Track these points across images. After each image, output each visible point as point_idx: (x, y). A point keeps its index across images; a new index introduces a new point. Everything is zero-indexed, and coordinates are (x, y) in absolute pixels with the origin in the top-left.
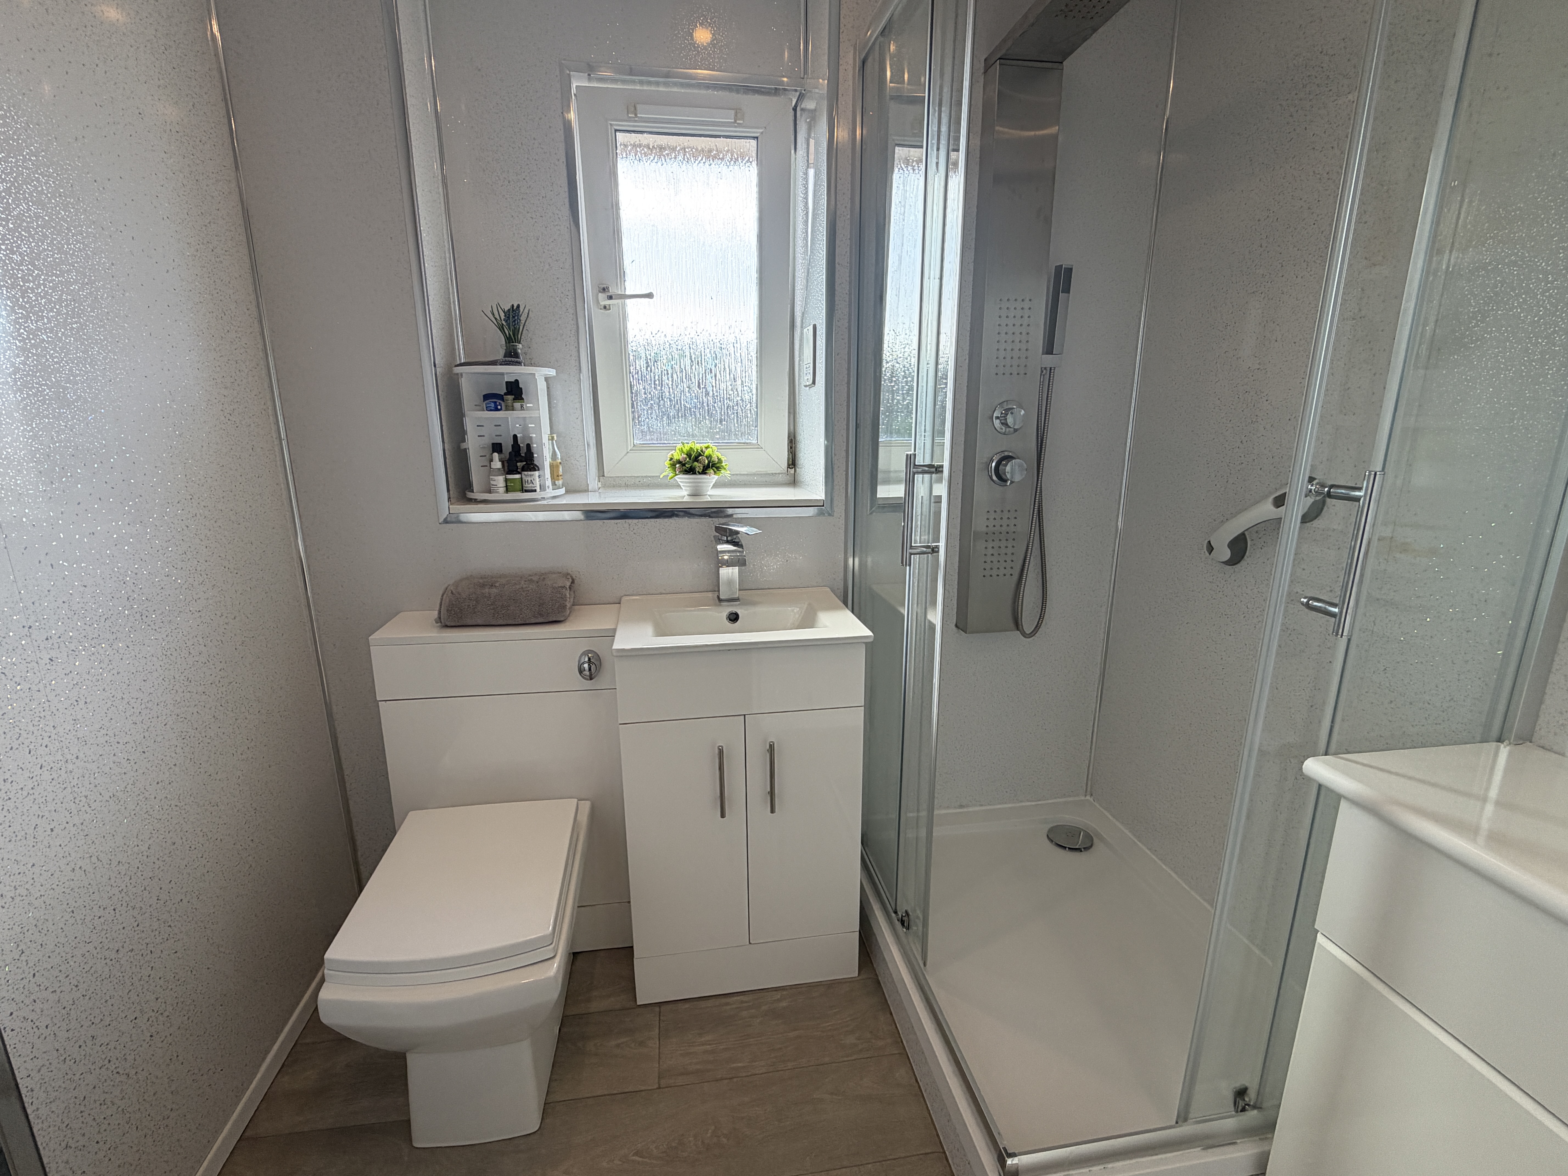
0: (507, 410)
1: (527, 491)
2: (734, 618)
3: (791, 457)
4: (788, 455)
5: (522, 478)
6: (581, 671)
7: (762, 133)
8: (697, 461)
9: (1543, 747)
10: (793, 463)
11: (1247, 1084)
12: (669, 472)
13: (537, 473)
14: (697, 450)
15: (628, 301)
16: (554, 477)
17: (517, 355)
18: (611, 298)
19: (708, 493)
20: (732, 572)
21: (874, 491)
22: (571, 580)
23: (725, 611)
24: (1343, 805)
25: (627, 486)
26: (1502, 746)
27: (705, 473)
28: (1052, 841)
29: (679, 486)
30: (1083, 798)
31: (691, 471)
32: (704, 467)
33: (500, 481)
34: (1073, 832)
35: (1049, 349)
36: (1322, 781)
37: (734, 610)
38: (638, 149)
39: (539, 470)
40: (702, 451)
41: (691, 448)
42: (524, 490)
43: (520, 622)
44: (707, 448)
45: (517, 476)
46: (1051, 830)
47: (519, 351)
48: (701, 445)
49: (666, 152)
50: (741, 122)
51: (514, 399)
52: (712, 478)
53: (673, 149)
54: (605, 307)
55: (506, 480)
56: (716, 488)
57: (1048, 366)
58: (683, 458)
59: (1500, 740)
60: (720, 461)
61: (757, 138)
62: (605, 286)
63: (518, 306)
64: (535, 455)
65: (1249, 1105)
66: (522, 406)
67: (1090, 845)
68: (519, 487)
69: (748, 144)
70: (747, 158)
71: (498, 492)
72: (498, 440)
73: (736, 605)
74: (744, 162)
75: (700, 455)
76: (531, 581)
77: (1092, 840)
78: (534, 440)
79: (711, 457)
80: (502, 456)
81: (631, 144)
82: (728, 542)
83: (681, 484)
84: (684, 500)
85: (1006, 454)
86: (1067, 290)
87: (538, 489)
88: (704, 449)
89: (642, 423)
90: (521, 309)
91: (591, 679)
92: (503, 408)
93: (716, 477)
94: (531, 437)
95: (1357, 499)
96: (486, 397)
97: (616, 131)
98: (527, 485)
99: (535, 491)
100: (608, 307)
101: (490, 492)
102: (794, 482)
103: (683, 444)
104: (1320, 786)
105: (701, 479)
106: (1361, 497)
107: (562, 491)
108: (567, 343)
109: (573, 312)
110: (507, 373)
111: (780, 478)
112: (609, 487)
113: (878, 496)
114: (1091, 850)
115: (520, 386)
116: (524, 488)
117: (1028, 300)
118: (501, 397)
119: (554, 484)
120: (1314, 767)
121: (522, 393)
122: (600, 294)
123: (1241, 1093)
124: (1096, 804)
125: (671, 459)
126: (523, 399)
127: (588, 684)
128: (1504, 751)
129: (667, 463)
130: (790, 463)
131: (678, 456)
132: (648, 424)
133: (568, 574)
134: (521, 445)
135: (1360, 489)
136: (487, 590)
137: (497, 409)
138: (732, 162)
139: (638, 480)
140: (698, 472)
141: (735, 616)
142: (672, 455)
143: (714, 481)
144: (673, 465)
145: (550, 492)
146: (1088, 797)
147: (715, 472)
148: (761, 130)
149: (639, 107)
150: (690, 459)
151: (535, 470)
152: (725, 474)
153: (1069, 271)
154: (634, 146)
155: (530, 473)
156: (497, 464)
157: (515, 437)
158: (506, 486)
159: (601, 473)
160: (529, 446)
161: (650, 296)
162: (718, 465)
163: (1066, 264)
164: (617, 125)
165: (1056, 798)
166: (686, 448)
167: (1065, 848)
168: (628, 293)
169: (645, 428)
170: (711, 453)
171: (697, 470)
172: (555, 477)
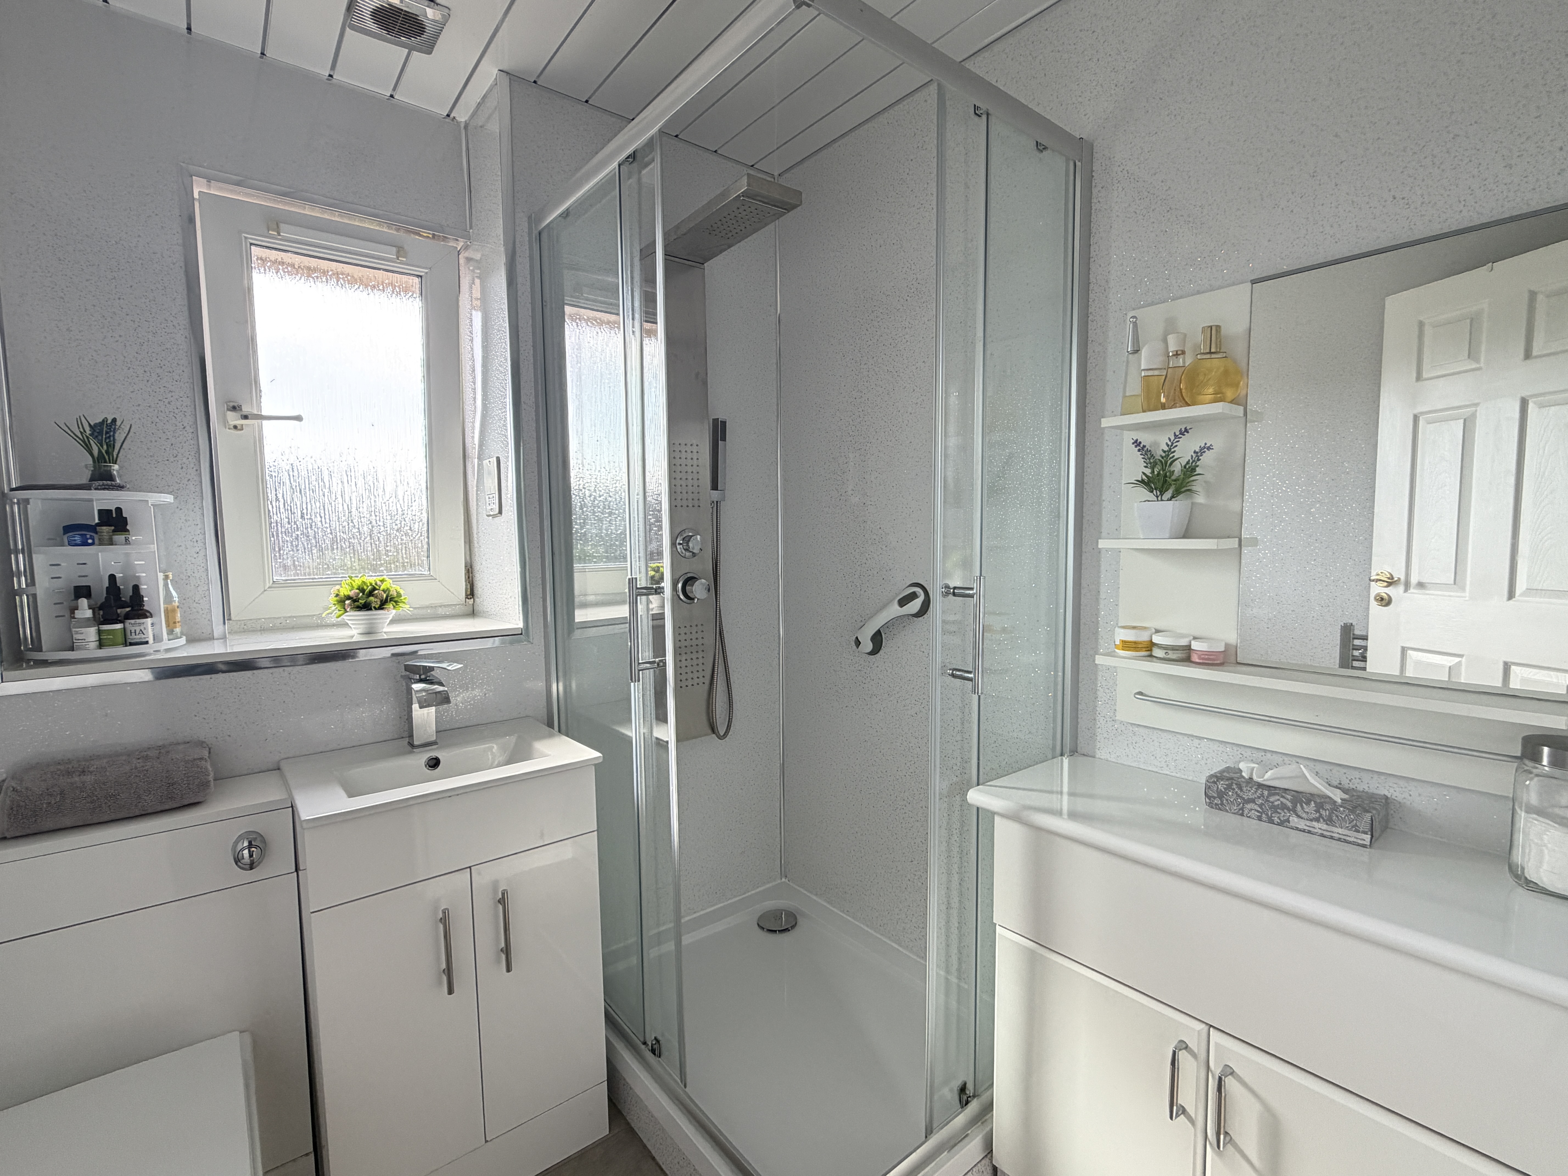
0: (100, 545)
1: (131, 644)
2: (434, 763)
3: (469, 587)
4: (466, 585)
5: (124, 628)
6: (237, 860)
7: (426, 273)
8: (373, 596)
9: (1084, 755)
10: (471, 593)
11: (965, 1079)
12: (335, 609)
13: (149, 621)
14: (371, 584)
15: (265, 423)
16: (171, 625)
17: (111, 478)
18: (246, 417)
19: (385, 630)
20: (428, 713)
21: (571, 616)
22: (207, 749)
23: (423, 757)
24: (997, 819)
25: (263, 630)
26: (1064, 758)
27: (382, 609)
28: (763, 929)
29: (345, 625)
30: (779, 881)
31: (366, 607)
32: (381, 601)
33: (91, 634)
34: (776, 914)
35: (715, 487)
36: (979, 804)
37: (434, 754)
38: (280, 267)
39: (152, 617)
40: (376, 584)
41: (363, 582)
42: (127, 643)
43: (137, 813)
44: (382, 581)
45: (119, 626)
46: (761, 918)
47: (115, 472)
48: (375, 578)
49: (316, 275)
50: (404, 259)
51: (114, 531)
52: (390, 612)
53: (325, 273)
54: (235, 427)
55: (100, 632)
56: (393, 623)
57: (715, 500)
58: (355, 593)
59: (1062, 755)
60: (399, 595)
61: (421, 277)
62: (236, 404)
63: (114, 420)
64: (145, 599)
65: (970, 1097)
66: (127, 540)
67: (794, 923)
68: (120, 639)
69: (411, 281)
70: (410, 294)
71: (86, 649)
72: (83, 582)
73: (435, 749)
74: (407, 297)
75: (374, 589)
76: (146, 758)
77: (796, 918)
78: (143, 580)
79: (389, 591)
80: (92, 601)
81: (271, 261)
82: (421, 681)
83: (349, 622)
84: (354, 640)
85: (689, 575)
86: (724, 439)
87: (151, 641)
88: (379, 583)
89: (285, 557)
90: (118, 423)
91: (251, 869)
92: (96, 541)
93: (394, 611)
94: (139, 577)
95: (972, 596)
96: (67, 529)
97: (251, 244)
98: (134, 636)
99: (147, 643)
100: (239, 427)
101: (72, 649)
102: (473, 613)
103: (351, 577)
104: (978, 808)
105: (379, 614)
106: (974, 594)
107: (183, 641)
108: (184, 466)
109: (192, 430)
110: (97, 500)
111: (458, 610)
112: (236, 632)
113: (577, 621)
114: (796, 928)
115: (124, 515)
116: (129, 641)
117: (695, 445)
118: (93, 528)
119: (171, 632)
120: (975, 796)
121: (127, 524)
122: (229, 412)
123: (963, 1089)
124: (791, 884)
125: (337, 595)
126: (128, 531)
127: (249, 875)
128: (1066, 761)
129: (333, 599)
130: (469, 593)
131: (345, 591)
132: (292, 557)
133: (203, 742)
134: (122, 587)
135: (972, 589)
136: (77, 779)
137: (85, 544)
138: (394, 295)
139: (279, 621)
140: (375, 608)
141: (435, 761)
142: (339, 590)
143: (391, 617)
144: (341, 601)
145: (166, 644)
146: (783, 880)
147: (394, 606)
148: (426, 271)
149: (282, 226)
150: (363, 594)
151: (147, 617)
152: (405, 608)
153: (724, 423)
154: (275, 262)
155: (138, 621)
156: (85, 611)
157: (112, 578)
158: (100, 640)
159: (226, 616)
160: (136, 588)
161: (298, 418)
162: (396, 599)
163: (721, 417)
164: (252, 238)
165: (758, 887)
166: (358, 582)
167: (776, 931)
168: (264, 413)
169: (289, 562)
170: (388, 586)
171: (373, 605)
172: (171, 623)
